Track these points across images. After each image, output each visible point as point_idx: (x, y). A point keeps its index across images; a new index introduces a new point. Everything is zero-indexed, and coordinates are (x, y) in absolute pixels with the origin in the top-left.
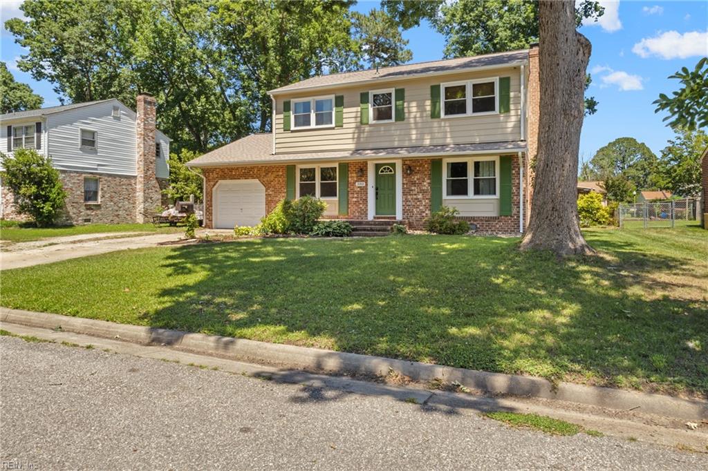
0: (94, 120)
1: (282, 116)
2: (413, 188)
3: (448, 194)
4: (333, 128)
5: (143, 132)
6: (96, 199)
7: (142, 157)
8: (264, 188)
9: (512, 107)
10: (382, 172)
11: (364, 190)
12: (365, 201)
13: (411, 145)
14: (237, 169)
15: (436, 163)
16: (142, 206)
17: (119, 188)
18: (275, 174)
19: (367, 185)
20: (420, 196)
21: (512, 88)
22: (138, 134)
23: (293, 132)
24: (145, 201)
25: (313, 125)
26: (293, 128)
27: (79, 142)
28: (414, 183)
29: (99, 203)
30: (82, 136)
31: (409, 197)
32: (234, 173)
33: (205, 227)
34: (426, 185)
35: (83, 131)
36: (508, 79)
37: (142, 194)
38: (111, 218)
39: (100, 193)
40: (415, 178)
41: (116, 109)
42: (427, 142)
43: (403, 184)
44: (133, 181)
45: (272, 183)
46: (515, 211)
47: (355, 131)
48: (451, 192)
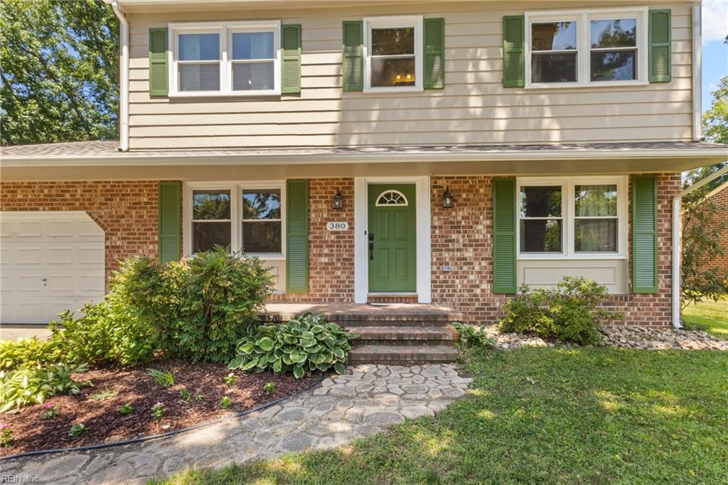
1: (145, 62)
2: (454, 236)
3: (524, 250)
8: (102, 233)
10: (382, 201)
11: (346, 240)
12: (349, 263)
14: (30, 186)
18: (130, 200)
19: (352, 228)
20: (469, 254)
21: (674, 34)
23: (174, 100)
25: (226, 88)
26: (174, 91)
28: (456, 227)
31: (446, 255)
32: (20, 196)
34: (482, 230)
36: (666, 14)
40: (460, 215)
43: (433, 227)
45: (123, 221)
46: (662, 284)
47: (334, 105)
48: (527, 247)
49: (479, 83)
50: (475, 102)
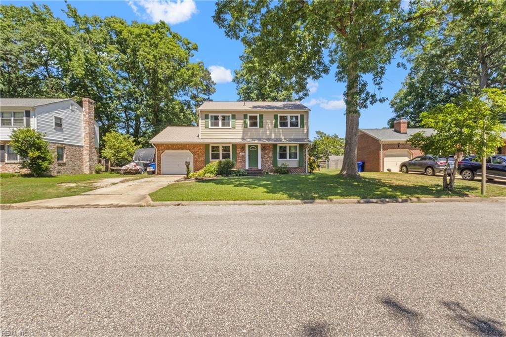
0: (61, 111)
1: (204, 121)
2: (265, 156)
3: (279, 158)
4: (231, 129)
5: (88, 120)
6: (62, 160)
7: (88, 135)
8: (193, 155)
9: (305, 126)
10: (251, 148)
11: (244, 156)
12: (245, 161)
13: (266, 138)
14: (177, 145)
15: (275, 146)
16: (88, 163)
17: (75, 153)
18: (199, 148)
19: (245, 154)
20: (268, 159)
21: (305, 119)
22: (84, 121)
23: (210, 129)
24: (90, 161)
25: (220, 126)
26: (210, 127)
27: (54, 124)
28: (266, 154)
29: (65, 162)
30: (55, 121)
31: (264, 159)
32: (174, 147)
33: (157, 174)
34: (271, 154)
35: (56, 118)
36: (303, 115)
37: (88, 156)
38: (71, 171)
39: (65, 156)
40: (266, 151)
41: (72, 105)
42: (273, 137)
43: (261, 154)
44: (81, 149)
45: (197, 152)
46: (304, 165)
47: (242, 130)
48: (280, 158)
49: (269, 129)
50: (268, 132)
